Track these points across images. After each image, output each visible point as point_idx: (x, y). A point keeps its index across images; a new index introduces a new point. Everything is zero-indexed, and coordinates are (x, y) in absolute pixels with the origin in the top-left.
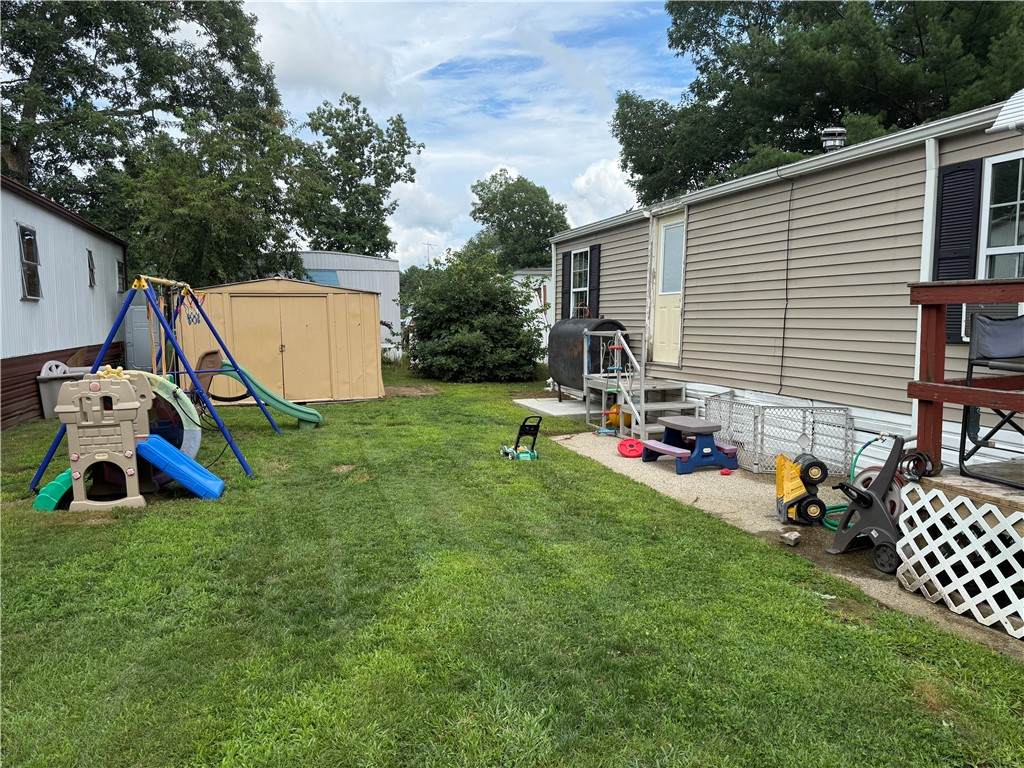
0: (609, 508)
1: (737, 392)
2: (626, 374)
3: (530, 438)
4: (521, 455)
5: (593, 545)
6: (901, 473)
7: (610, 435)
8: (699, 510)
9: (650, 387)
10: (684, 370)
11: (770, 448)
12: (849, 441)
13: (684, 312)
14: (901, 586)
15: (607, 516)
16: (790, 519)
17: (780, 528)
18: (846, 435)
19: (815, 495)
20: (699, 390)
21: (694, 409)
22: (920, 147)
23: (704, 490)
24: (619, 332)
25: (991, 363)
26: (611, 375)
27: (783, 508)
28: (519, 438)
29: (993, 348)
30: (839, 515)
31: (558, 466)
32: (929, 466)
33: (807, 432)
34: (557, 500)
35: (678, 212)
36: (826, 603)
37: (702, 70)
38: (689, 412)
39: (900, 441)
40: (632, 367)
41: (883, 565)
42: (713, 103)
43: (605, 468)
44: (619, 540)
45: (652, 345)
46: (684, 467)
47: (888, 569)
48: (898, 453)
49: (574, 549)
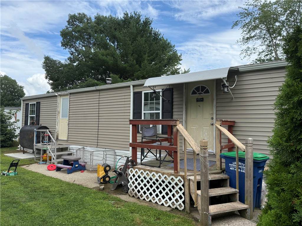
0: (46, 188)
1: (85, 147)
2: (50, 143)
3: (14, 168)
4: (10, 174)
5: (42, 201)
6: (129, 166)
7: (44, 164)
8: (75, 184)
9: (58, 147)
10: (69, 142)
11: (95, 163)
12: (115, 159)
13: (69, 124)
14: (129, 196)
15: (46, 190)
16: (101, 182)
17: (98, 185)
18: (114, 157)
19: (108, 175)
20: (74, 148)
21: (72, 153)
22: (129, 87)
23: (77, 178)
24: (48, 130)
25: (146, 138)
26: (44, 144)
27: (99, 179)
28: (10, 168)
29: (147, 134)
30: (114, 179)
31: (26, 176)
32: (135, 164)
33: (104, 157)
34: (27, 188)
35: (67, 95)
36: (112, 204)
37: (72, 54)
38: (70, 154)
39: (128, 158)
40: (52, 141)
41: (125, 191)
42: (75, 64)
43: (43, 175)
44: (51, 197)
45: (58, 134)
46: (70, 172)
47: (126, 192)
48: (128, 161)
49: (35, 203)
